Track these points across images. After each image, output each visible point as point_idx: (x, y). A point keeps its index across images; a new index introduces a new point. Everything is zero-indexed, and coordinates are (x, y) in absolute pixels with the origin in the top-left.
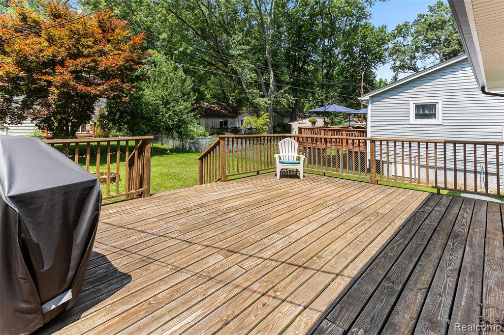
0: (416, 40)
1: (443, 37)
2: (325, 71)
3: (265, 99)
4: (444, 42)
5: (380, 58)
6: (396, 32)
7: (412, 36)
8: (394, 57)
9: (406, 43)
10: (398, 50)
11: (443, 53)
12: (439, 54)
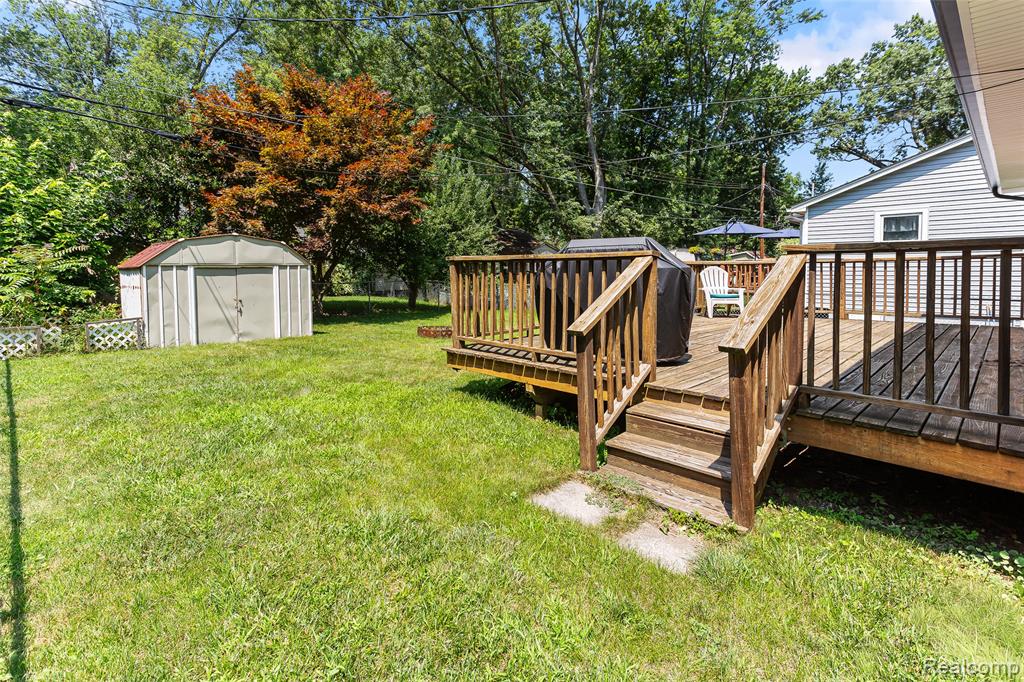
0: (869, 95)
1: (920, 89)
2: (693, 162)
3: (590, 219)
4: (922, 98)
5: (793, 133)
6: (825, 79)
7: (860, 87)
8: (821, 130)
9: (845, 102)
10: (832, 117)
11: (920, 120)
12: (911, 122)
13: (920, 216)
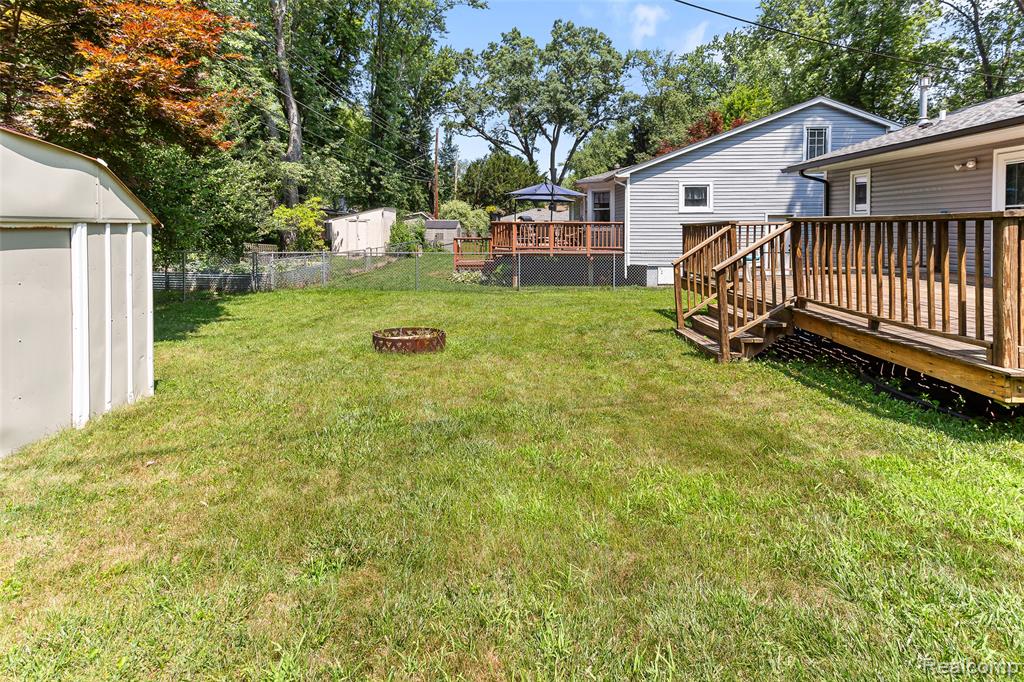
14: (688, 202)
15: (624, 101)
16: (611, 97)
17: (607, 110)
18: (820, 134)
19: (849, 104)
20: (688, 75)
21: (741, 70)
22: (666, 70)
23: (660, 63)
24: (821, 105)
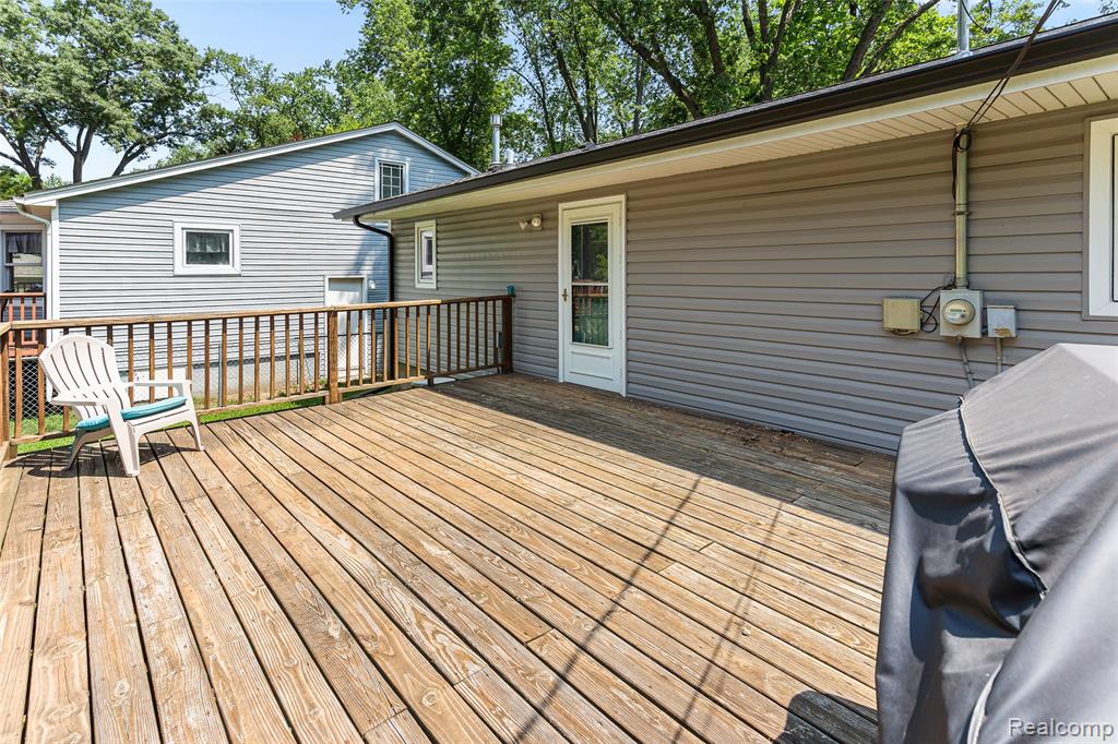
13: (231, 235)
14: (192, 258)
15: (206, 115)
16: (188, 107)
17: (177, 121)
18: (396, 172)
19: (447, 151)
20: (294, 97)
21: (355, 104)
22: (264, 85)
23: (255, 75)
24: (393, 133)
